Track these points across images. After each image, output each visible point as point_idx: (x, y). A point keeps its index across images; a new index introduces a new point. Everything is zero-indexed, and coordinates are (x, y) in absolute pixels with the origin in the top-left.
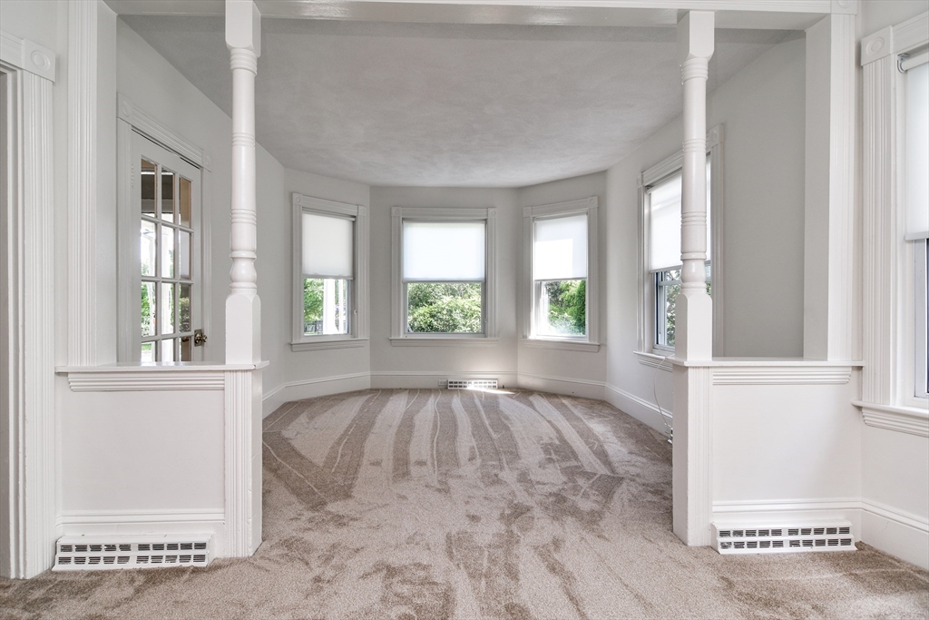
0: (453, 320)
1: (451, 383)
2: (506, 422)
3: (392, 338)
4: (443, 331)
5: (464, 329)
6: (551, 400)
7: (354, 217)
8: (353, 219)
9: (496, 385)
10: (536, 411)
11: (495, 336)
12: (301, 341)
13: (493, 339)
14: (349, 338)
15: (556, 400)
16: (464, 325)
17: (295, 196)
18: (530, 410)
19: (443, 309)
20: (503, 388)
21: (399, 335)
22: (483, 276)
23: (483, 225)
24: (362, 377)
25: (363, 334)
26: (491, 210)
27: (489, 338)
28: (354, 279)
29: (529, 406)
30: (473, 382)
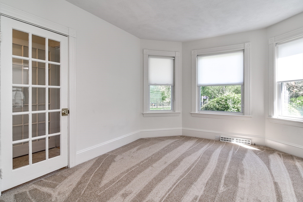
0: (227, 105)
1: (222, 138)
2: (239, 175)
3: (192, 113)
4: (222, 110)
5: (233, 109)
6: (287, 161)
7: (174, 57)
8: (174, 58)
9: (250, 142)
10: (269, 169)
11: (249, 114)
12: (148, 113)
13: (248, 116)
14: (171, 112)
15: (291, 162)
16: (233, 108)
17: (145, 50)
18: (265, 167)
19: (223, 99)
20: (254, 145)
21: (195, 111)
22: (242, 81)
23: (242, 53)
24: (177, 130)
25: (179, 110)
26: (246, 44)
27: (245, 116)
28: (174, 85)
29: (265, 163)
30: (235, 139)
